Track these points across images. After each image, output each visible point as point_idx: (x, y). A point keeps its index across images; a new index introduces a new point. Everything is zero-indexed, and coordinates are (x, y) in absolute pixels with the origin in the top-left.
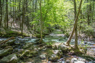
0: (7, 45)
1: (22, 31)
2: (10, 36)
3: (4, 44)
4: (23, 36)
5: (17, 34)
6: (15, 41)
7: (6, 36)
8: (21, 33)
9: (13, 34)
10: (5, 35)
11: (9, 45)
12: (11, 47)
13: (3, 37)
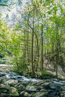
0: (42, 87)
1: (57, 73)
2: (45, 77)
3: (40, 86)
4: (58, 79)
5: (52, 77)
6: (50, 84)
7: (41, 78)
8: (55, 74)
9: (48, 75)
10: (40, 76)
11: (44, 87)
12: (47, 91)
13: (39, 78)
